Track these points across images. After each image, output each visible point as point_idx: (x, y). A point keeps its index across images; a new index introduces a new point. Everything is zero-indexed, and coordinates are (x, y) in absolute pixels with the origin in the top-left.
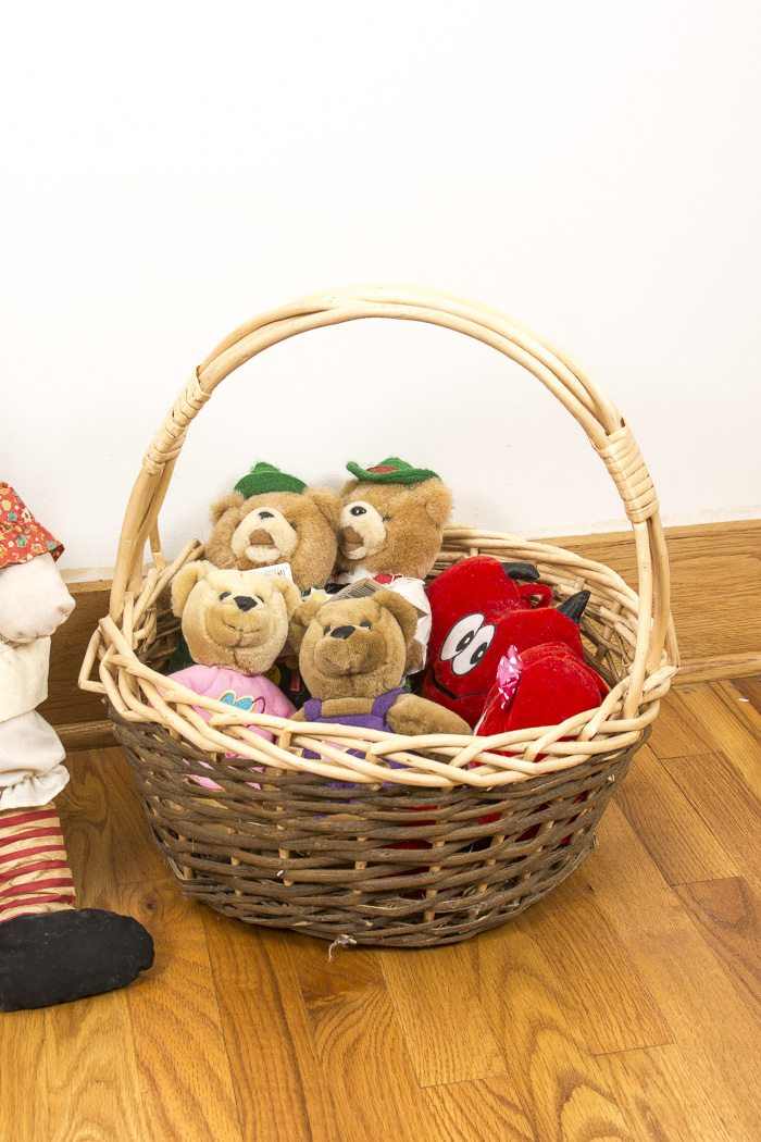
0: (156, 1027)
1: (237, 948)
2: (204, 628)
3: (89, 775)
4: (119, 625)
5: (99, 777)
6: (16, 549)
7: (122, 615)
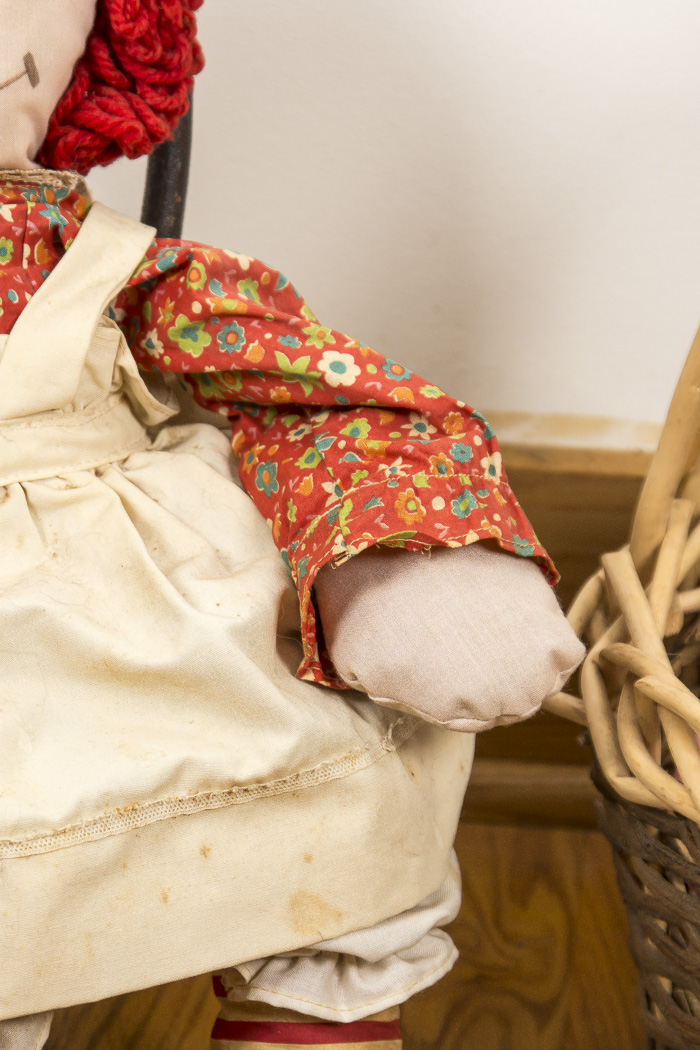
6: (446, 516)
7: (657, 553)
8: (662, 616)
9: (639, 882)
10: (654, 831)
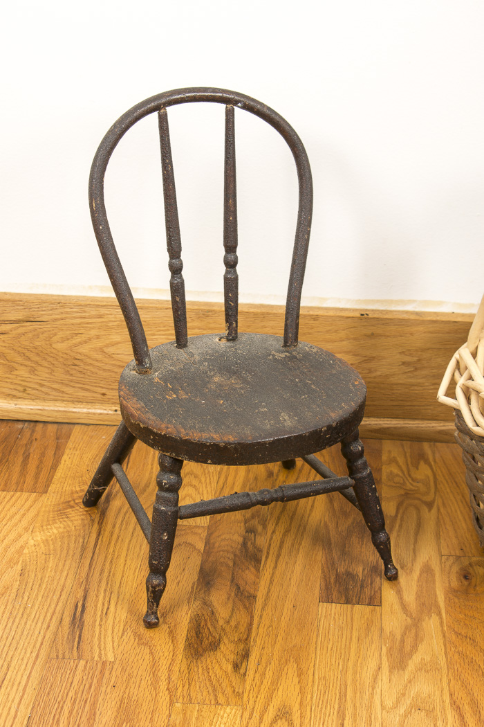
4: (474, 354)
5: (430, 465)
7: (477, 348)
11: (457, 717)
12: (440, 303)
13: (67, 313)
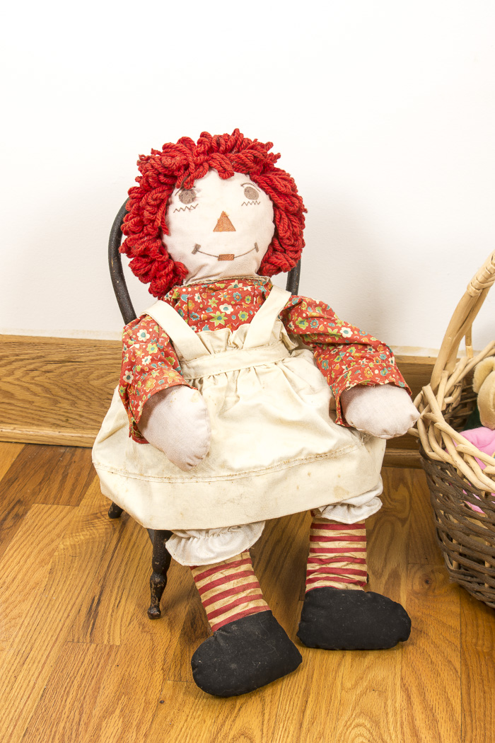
0: (417, 663)
1: (480, 622)
2: (491, 404)
3: (401, 486)
4: (436, 392)
5: (408, 488)
6: (379, 375)
7: (438, 386)
8: (441, 405)
9: (434, 482)
10: (439, 468)
11: (405, 697)
12: (418, 349)
13: (101, 355)
